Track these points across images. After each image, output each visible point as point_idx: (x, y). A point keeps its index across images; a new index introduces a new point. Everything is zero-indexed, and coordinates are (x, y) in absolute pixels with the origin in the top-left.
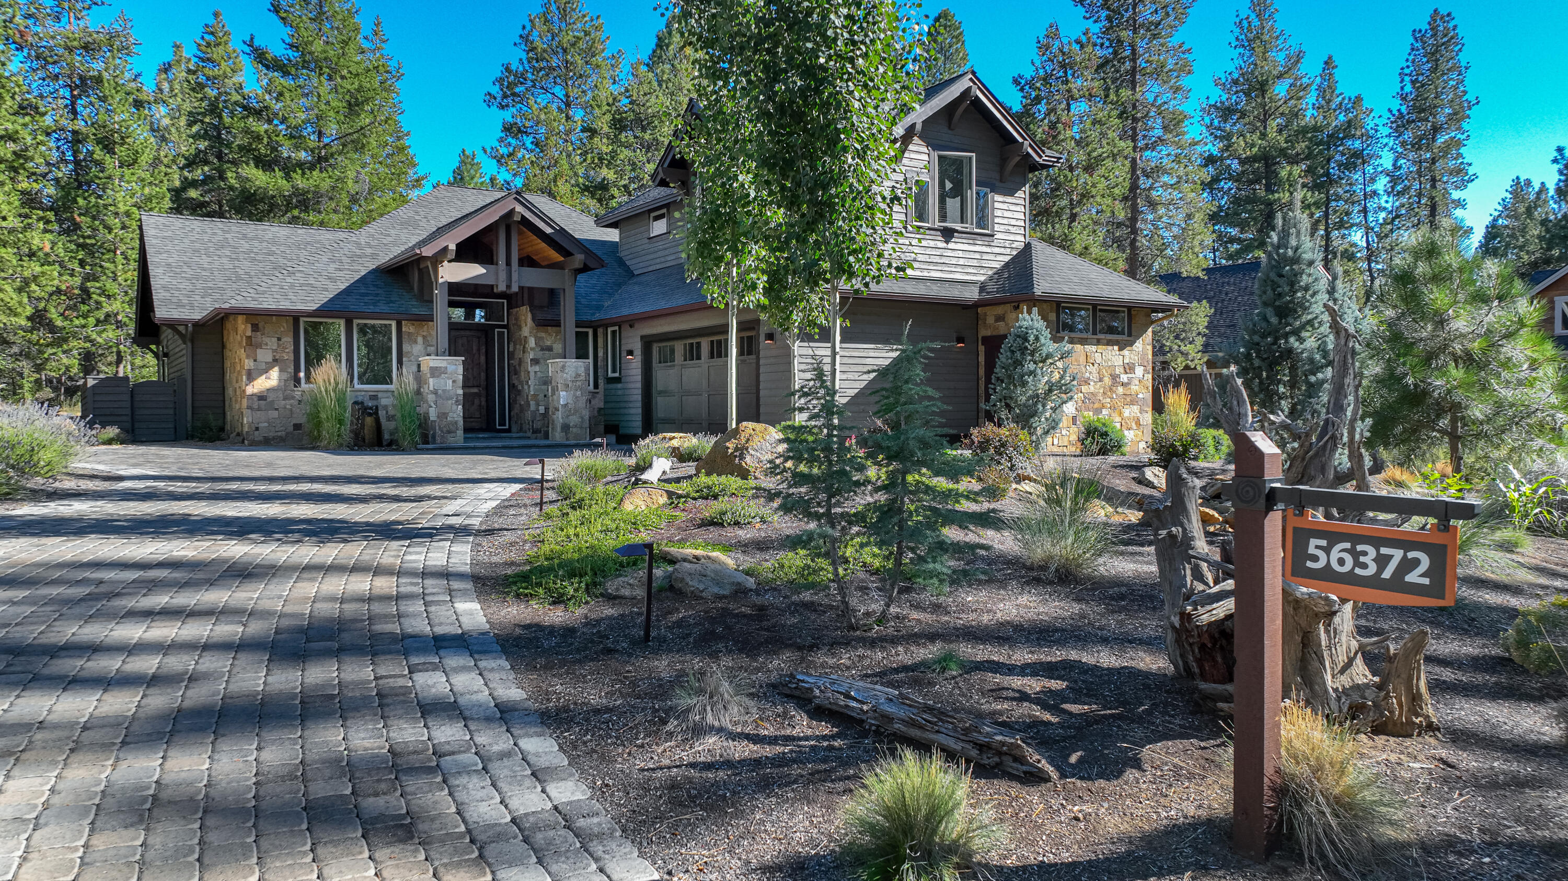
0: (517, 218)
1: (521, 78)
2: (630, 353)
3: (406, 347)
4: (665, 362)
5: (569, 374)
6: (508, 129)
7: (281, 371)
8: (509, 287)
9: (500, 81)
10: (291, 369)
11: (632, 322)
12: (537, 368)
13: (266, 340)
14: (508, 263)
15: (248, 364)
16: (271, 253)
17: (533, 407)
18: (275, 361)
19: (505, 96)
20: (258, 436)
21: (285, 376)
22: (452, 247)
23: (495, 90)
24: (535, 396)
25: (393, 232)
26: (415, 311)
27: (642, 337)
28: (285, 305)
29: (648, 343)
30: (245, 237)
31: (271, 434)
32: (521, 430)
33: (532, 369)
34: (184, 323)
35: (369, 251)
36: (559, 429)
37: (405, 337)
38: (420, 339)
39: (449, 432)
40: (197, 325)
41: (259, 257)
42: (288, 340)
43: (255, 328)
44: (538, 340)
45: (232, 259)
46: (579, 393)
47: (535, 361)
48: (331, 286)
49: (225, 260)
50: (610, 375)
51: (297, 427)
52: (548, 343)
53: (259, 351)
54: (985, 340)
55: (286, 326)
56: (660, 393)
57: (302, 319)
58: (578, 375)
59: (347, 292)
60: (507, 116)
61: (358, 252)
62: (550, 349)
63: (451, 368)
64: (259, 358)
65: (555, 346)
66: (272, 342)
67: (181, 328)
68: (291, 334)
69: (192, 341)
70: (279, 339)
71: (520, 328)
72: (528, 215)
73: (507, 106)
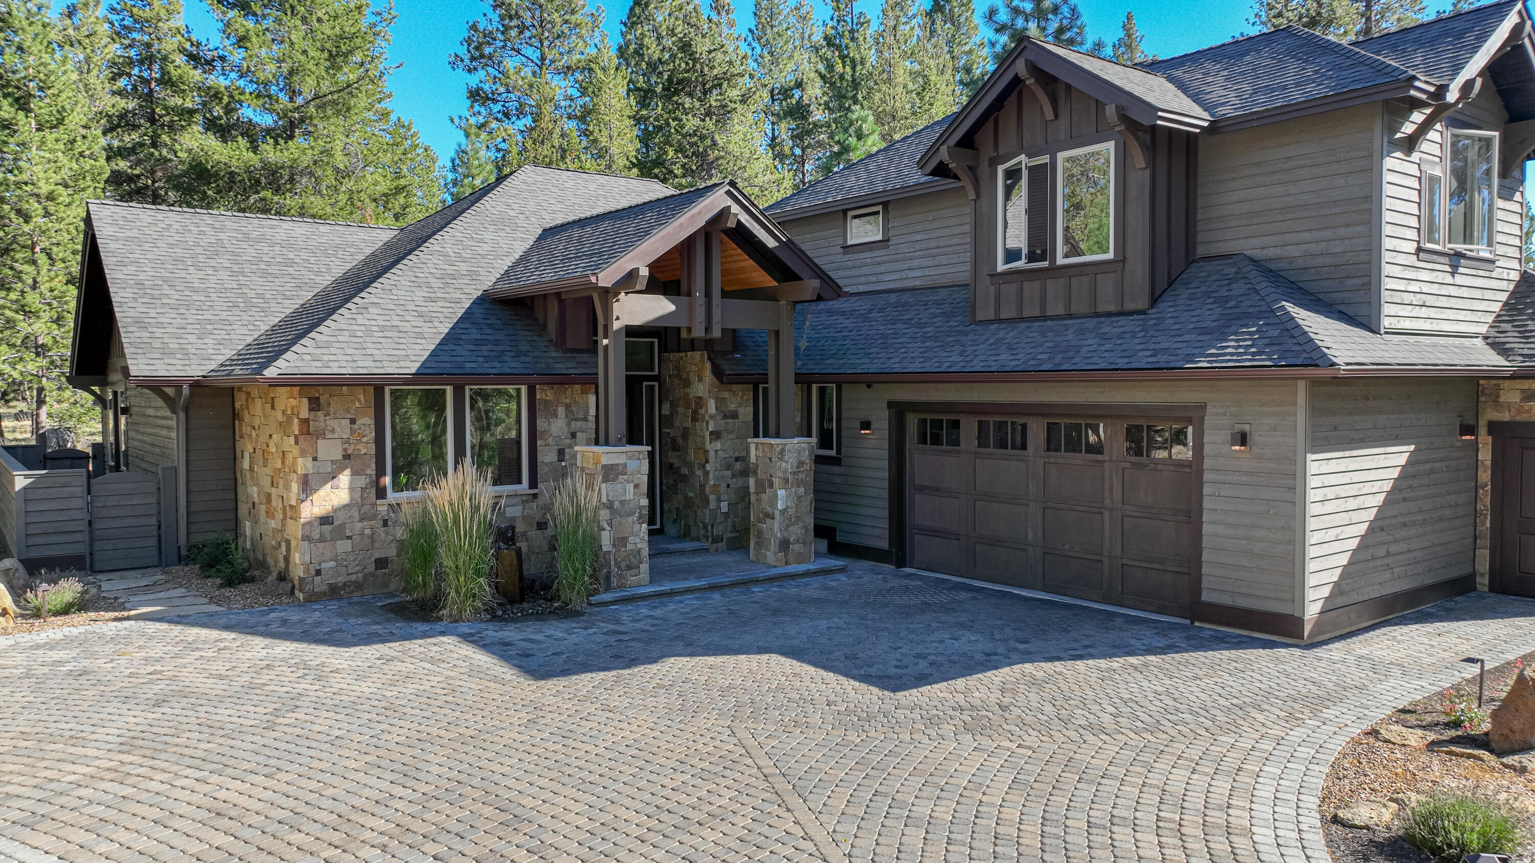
0: (731, 224)
1: (489, 37)
2: (866, 425)
3: (541, 424)
4: (936, 440)
6: (475, 95)
7: (353, 474)
8: (708, 330)
9: (469, 41)
10: (372, 470)
11: (869, 381)
12: (718, 445)
13: (332, 423)
14: (708, 294)
15: (304, 465)
16: (290, 263)
17: (712, 505)
18: (347, 457)
19: (473, 59)
20: (320, 584)
21: (362, 481)
22: (644, 272)
23: (462, 51)
24: (716, 486)
25: (487, 236)
26: (560, 368)
27: (891, 405)
28: (366, 366)
29: (899, 410)
30: (247, 238)
31: (341, 579)
32: (686, 534)
33: (713, 447)
34: (176, 384)
35: (464, 267)
36: (774, 546)
37: (540, 407)
38: (561, 411)
39: (629, 568)
40: (197, 385)
41: (273, 269)
42: (367, 422)
43: (315, 404)
44: (720, 402)
45: (233, 274)
46: (802, 490)
47: (716, 435)
48: (426, 329)
49: (224, 275)
51: (381, 563)
52: (733, 407)
53: (320, 442)
54: (1494, 428)
55: (363, 398)
56: (922, 489)
57: (387, 390)
58: (801, 463)
59: (452, 339)
60: (474, 80)
61: (450, 270)
62: (734, 415)
63: (632, 465)
64: (321, 455)
65: (741, 411)
66: (342, 427)
67: (170, 391)
68: (372, 411)
69: (187, 410)
70: (353, 421)
71: (687, 383)
72: (744, 218)
73: (475, 69)
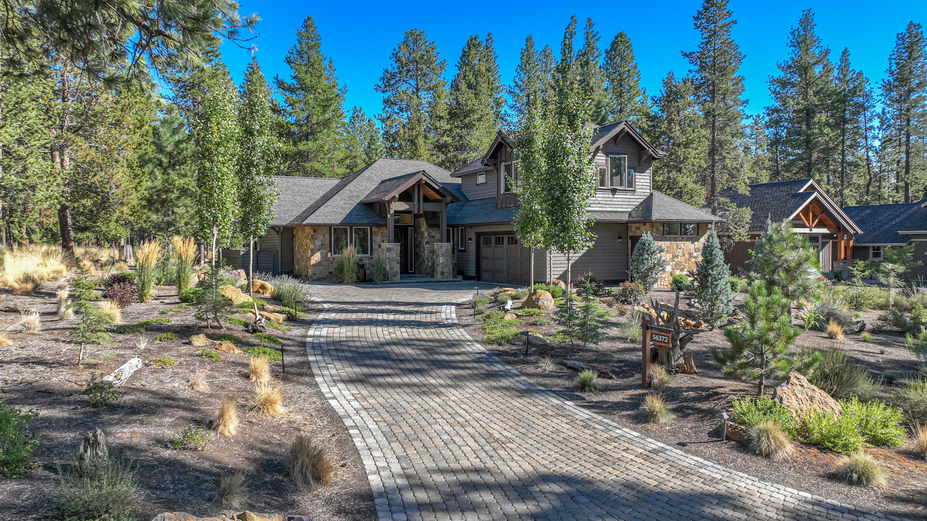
0: (423, 182)
1: (393, 76)
2: (470, 239)
3: (374, 238)
4: (487, 244)
5: (444, 250)
6: (387, 102)
7: (324, 249)
8: (419, 211)
9: (383, 79)
10: (328, 249)
11: (471, 226)
12: (428, 246)
13: (319, 236)
14: (419, 201)
15: (312, 246)
16: (308, 192)
17: (426, 263)
18: (322, 245)
19: (386, 86)
20: (315, 277)
21: (326, 251)
22: (397, 196)
23: (380, 83)
24: (427, 258)
25: (363, 184)
26: (378, 222)
27: (476, 233)
28: (327, 221)
29: (478, 235)
30: (295, 184)
31: (320, 276)
32: (420, 273)
33: (426, 246)
34: (279, 227)
35: (355, 194)
36: (439, 274)
37: (373, 233)
38: (380, 234)
39: (394, 274)
40: (285, 227)
41: (303, 194)
42: (327, 236)
43: (315, 231)
44: (429, 233)
45: (292, 196)
46: (448, 258)
47: (427, 243)
48: (343, 212)
49: (290, 196)
50: (460, 248)
51: (331, 273)
52: (433, 234)
53: (316, 241)
54: (631, 238)
55: (326, 230)
56: (484, 258)
57: (333, 228)
58: (448, 250)
59: (350, 214)
60: (386, 95)
61: (351, 195)
62: (434, 237)
63: (395, 248)
64: (316, 244)
65: (436, 236)
66: (321, 237)
67: (277, 229)
68: (329, 233)
69: (281, 234)
70: (324, 236)
71: (420, 227)
72: (428, 181)
73: (386, 91)
